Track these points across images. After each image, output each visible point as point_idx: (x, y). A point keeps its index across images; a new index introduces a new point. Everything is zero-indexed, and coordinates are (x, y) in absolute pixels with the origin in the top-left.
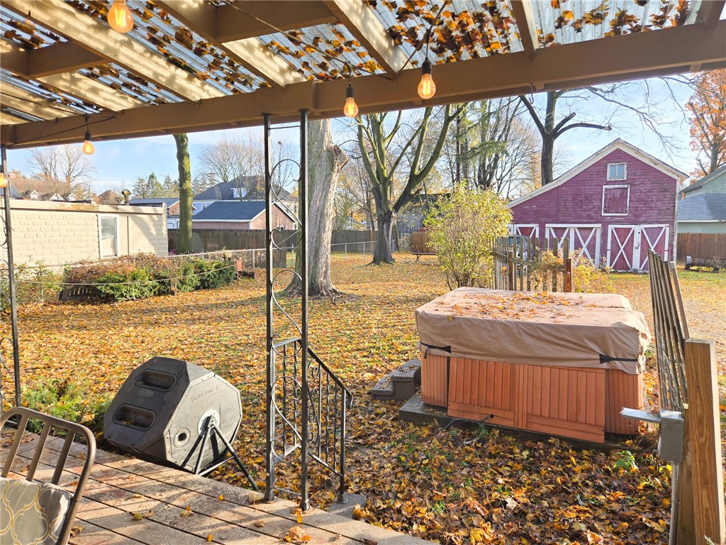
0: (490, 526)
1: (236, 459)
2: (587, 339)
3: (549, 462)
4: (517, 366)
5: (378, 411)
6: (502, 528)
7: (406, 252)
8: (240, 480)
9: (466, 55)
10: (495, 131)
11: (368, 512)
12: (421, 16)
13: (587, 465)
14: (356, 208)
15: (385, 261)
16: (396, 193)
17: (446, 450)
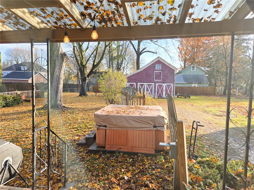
0: (119, 187)
1: (20, 175)
2: (150, 121)
3: (139, 162)
4: (128, 131)
5: (80, 150)
6: (123, 187)
7: (92, 92)
8: (22, 184)
9: (109, 25)
10: (122, 51)
11: (75, 189)
12: (93, 9)
13: (150, 161)
14: (73, 75)
15: (84, 95)
16: (88, 71)
17: (104, 162)
